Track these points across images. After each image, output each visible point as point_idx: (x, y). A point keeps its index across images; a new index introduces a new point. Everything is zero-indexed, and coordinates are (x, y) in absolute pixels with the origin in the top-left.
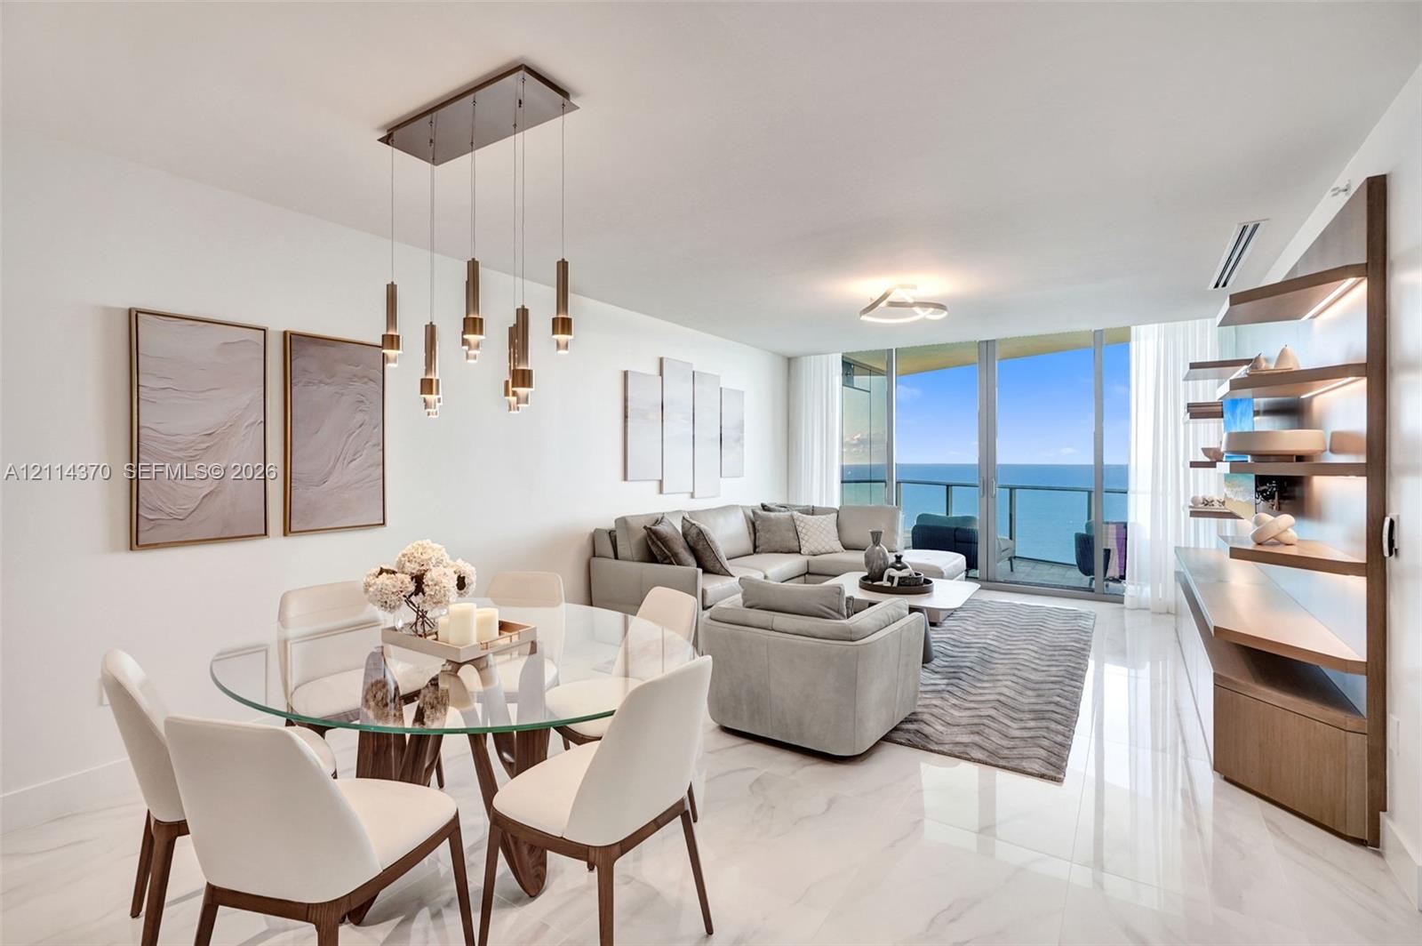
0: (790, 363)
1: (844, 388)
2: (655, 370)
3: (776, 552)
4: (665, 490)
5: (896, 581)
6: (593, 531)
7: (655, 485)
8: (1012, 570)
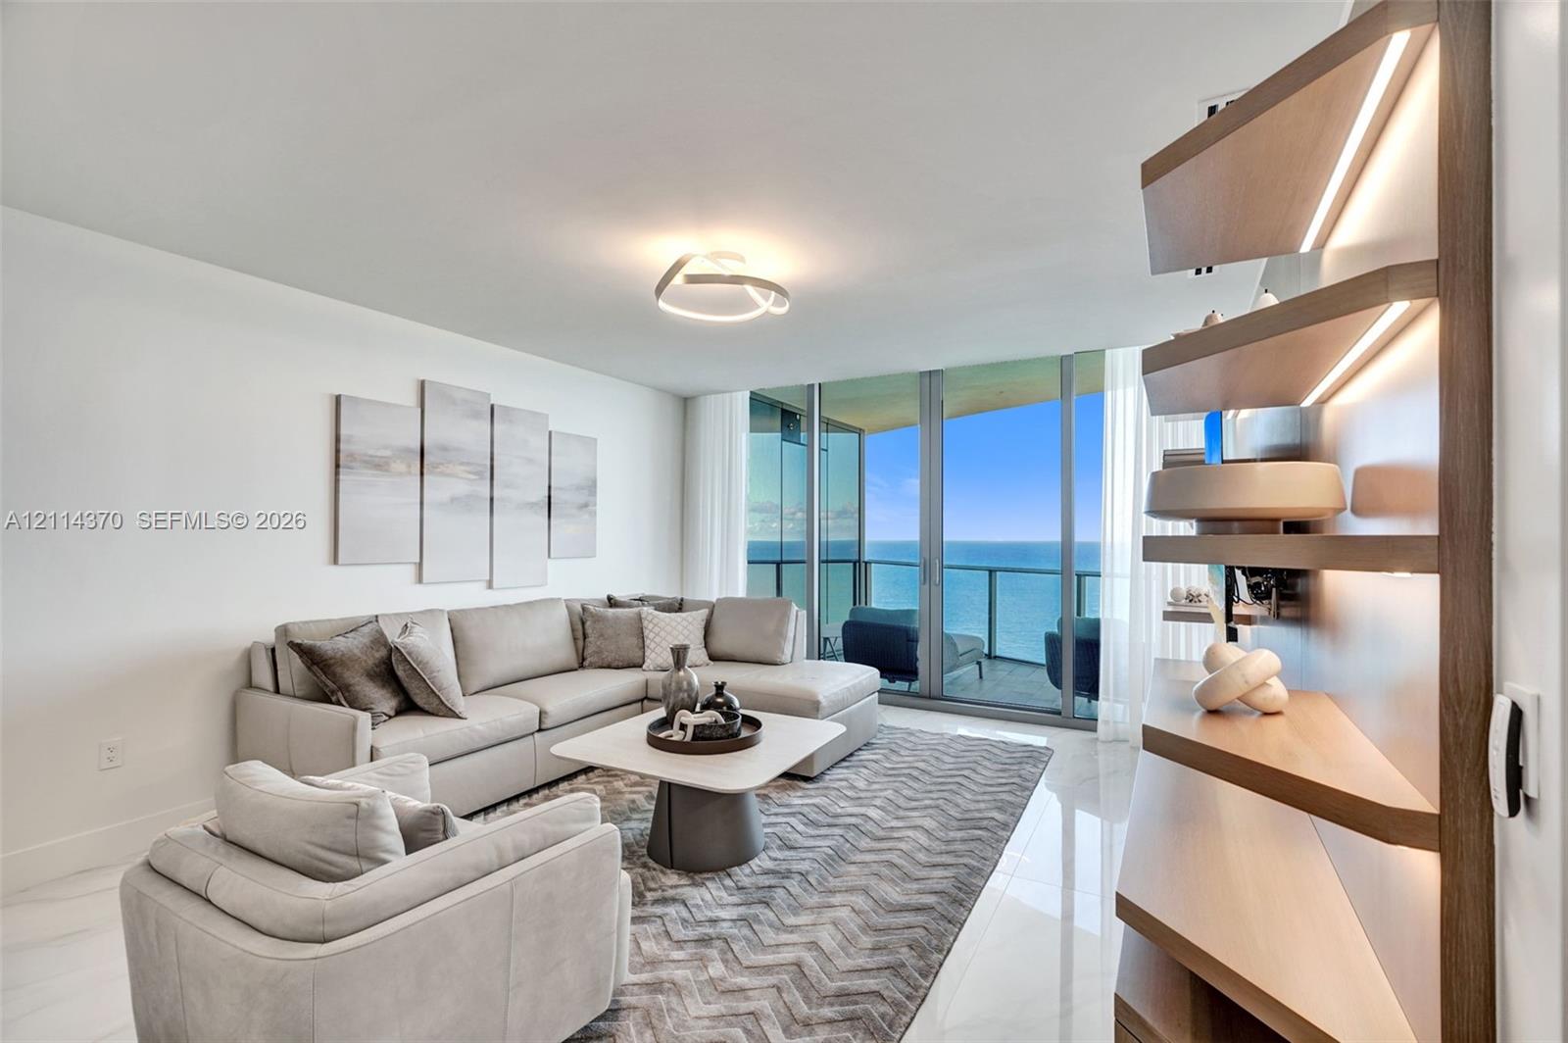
0: (686, 405)
1: (784, 443)
2: (411, 399)
3: (609, 667)
4: (426, 577)
5: (690, 731)
6: (248, 644)
7: (410, 571)
8: (981, 677)
